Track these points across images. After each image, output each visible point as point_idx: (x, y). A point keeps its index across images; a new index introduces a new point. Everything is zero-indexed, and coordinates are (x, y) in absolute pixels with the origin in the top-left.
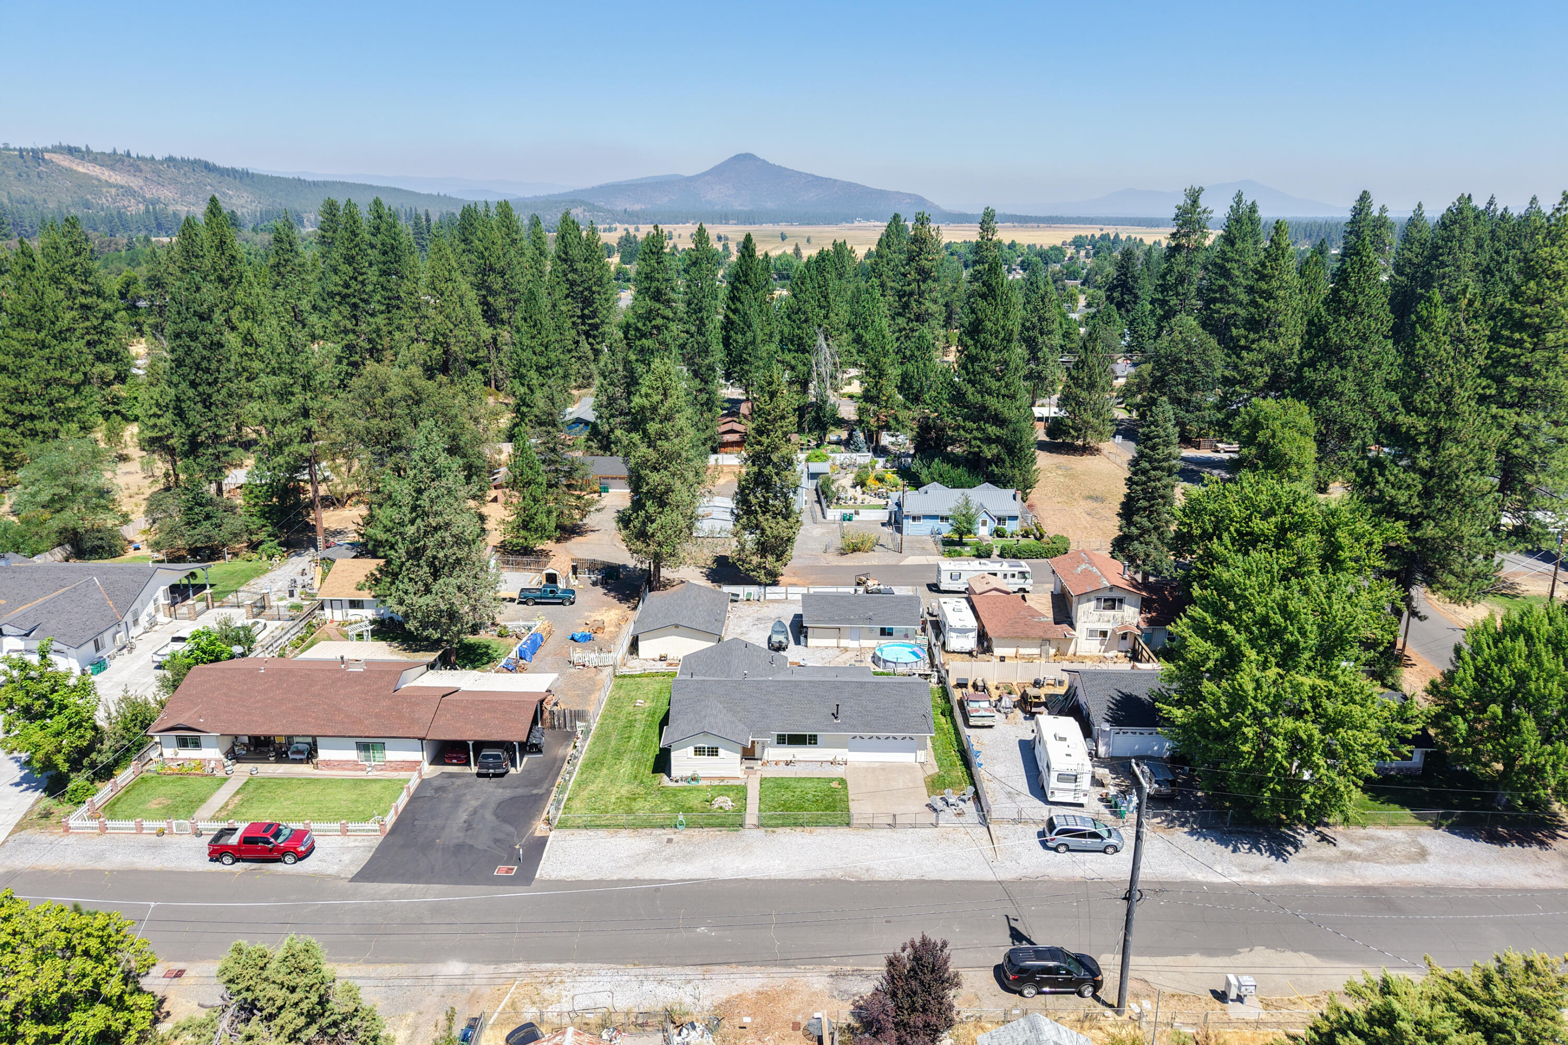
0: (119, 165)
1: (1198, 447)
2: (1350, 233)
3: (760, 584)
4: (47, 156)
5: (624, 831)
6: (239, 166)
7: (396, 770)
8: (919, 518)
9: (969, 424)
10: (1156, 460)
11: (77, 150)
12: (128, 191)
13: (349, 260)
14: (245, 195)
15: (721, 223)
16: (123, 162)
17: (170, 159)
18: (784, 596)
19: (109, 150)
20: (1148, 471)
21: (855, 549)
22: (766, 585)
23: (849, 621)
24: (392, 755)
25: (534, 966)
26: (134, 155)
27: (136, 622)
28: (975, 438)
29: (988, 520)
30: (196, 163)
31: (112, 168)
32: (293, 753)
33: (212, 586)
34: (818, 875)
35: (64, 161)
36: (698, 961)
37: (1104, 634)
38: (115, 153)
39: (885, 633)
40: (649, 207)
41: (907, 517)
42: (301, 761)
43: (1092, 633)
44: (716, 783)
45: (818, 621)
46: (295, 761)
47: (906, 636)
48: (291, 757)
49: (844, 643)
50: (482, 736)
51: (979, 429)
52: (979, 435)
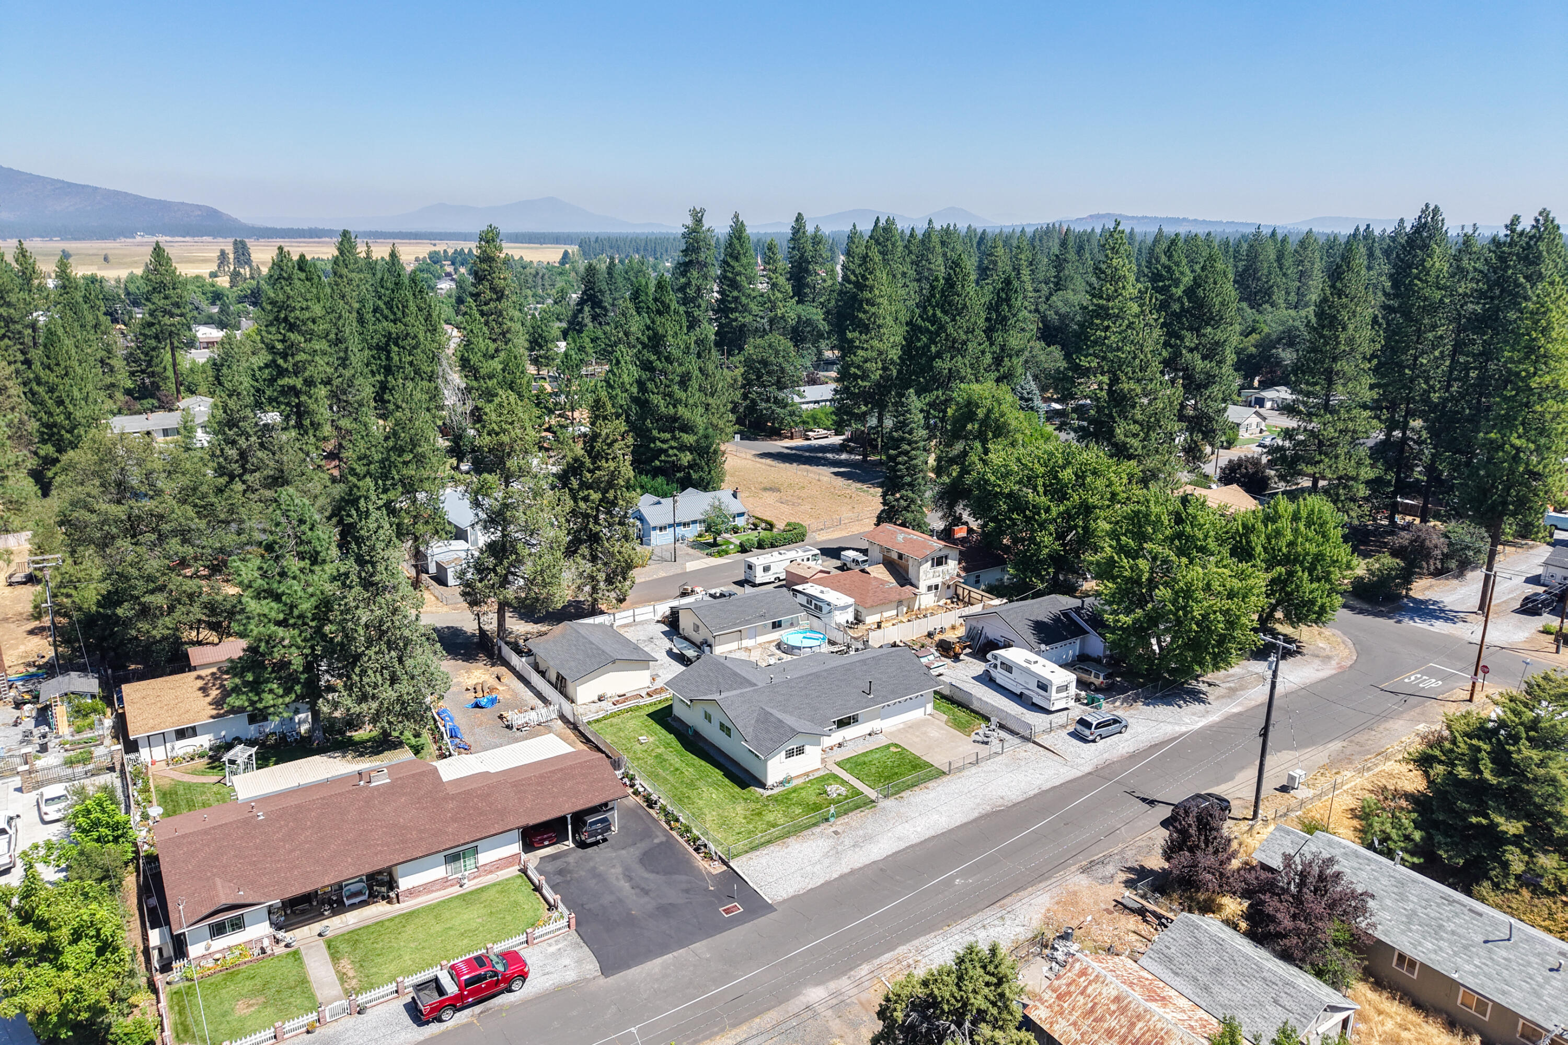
1: (792, 438)
2: (793, 248)
5: (789, 840)
7: (491, 872)
8: (665, 528)
18: (631, 619)
22: (612, 612)
23: (749, 621)
24: (485, 858)
25: (877, 962)
28: (672, 448)
32: (348, 898)
34: (976, 814)
36: (987, 903)
37: (937, 587)
39: (777, 625)
41: (654, 528)
42: (364, 904)
43: (930, 588)
44: (806, 778)
45: (723, 628)
46: (354, 907)
47: (792, 624)
48: (347, 903)
49: (745, 643)
50: (580, 805)
52: (675, 444)
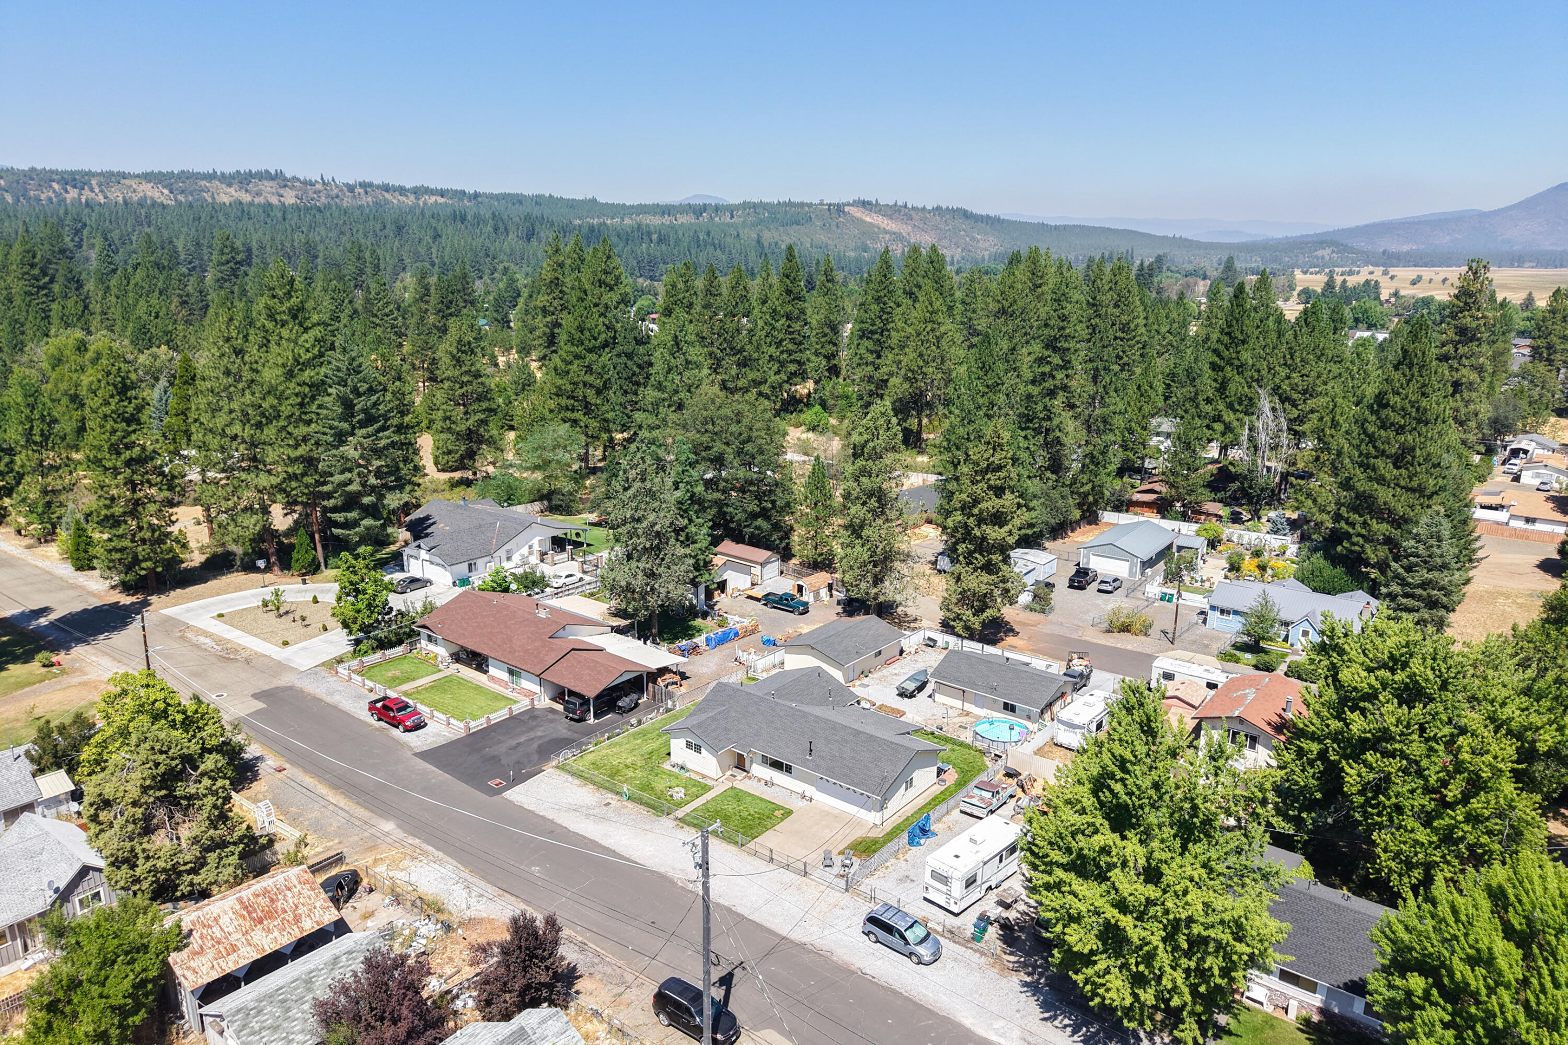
0: (897, 215)
3: (959, 636)
4: (847, 209)
5: (591, 786)
6: (992, 214)
7: (525, 695)
8: (1228, 613)
9: (1355, 517)
10: (1408, 584)
11: (869, 203)
12: (898, 237)
13: (878, 300)
14: (991, 239)
15: (1512, 266)
16: (900, 211)
17: (939, 208)
19: (891, 203)
20: (1396, 596)
21: (1125, 628)
22: (963, 638)
23: (973, 685)
24: (524, 683)
26: (910, 206)
27: (509, 559)
29: (1311, 631)
30: (959, 210)
31: (891, 217)
33: (588, 545)
35: (856, 212)
36: (504, 887)
38: (896, 204)
39: (1009, 708)
40: (1422, 247)
41: (1214, 608)
44: (697, 778)
47: (1029, 717)
49: (968, 707)
51: (1365, 524)
52: (1364, 532)
